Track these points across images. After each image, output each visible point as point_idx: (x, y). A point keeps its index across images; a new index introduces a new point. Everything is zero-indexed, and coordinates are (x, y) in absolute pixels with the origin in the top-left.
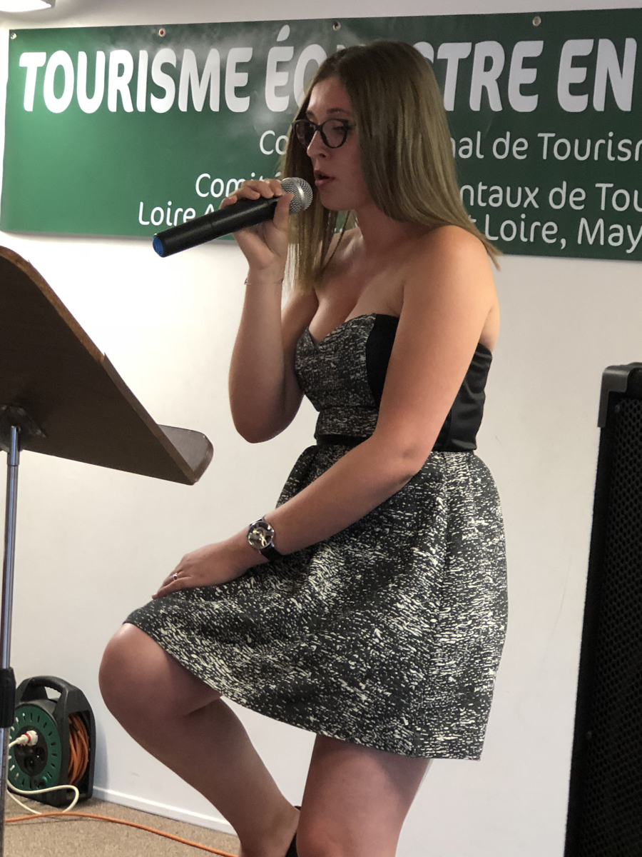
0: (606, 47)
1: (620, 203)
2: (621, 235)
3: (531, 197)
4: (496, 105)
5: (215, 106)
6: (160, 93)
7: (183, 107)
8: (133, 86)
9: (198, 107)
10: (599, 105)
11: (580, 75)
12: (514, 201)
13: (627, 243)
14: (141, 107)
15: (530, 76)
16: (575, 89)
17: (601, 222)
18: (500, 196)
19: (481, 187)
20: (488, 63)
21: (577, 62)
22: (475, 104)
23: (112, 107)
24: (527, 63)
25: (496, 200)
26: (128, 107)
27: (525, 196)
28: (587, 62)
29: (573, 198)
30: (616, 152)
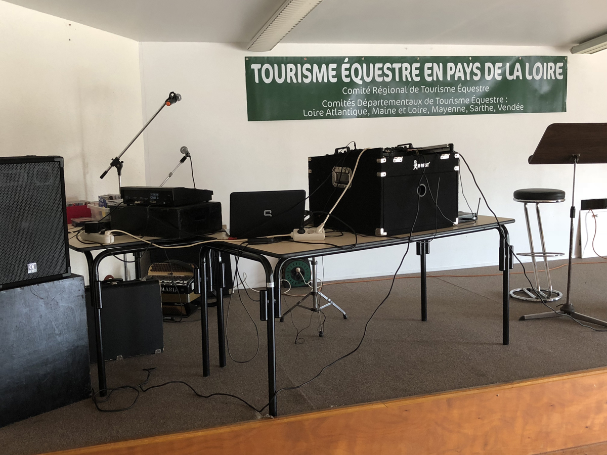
0: (435, 65)
1: (442, 102)
2: (442, 110)
3: (420, 102)
4: (410, 79)
5: (326, 81)
6: (307, 77)
7: (315, 81)
8: (296, 75)
9: (320, 81)
10: (435, 79)
11: (430, 72)
12: (416, 103)
13: (443, 111)
14: (300, 81)
15: (417, 72)
16: (429, 75)
17: (437, 107)
18: (412, 102)
19: (407, 100)
20: (406, 69)
21: (429, 69)
22: (404, 79)
23: (289, 81)
24: (416, 69)
25: (411, 103)
26: (295, 81)
27: (418, 102)
28: (431, 69)
29: (431, 102)
30: (440, 90)
